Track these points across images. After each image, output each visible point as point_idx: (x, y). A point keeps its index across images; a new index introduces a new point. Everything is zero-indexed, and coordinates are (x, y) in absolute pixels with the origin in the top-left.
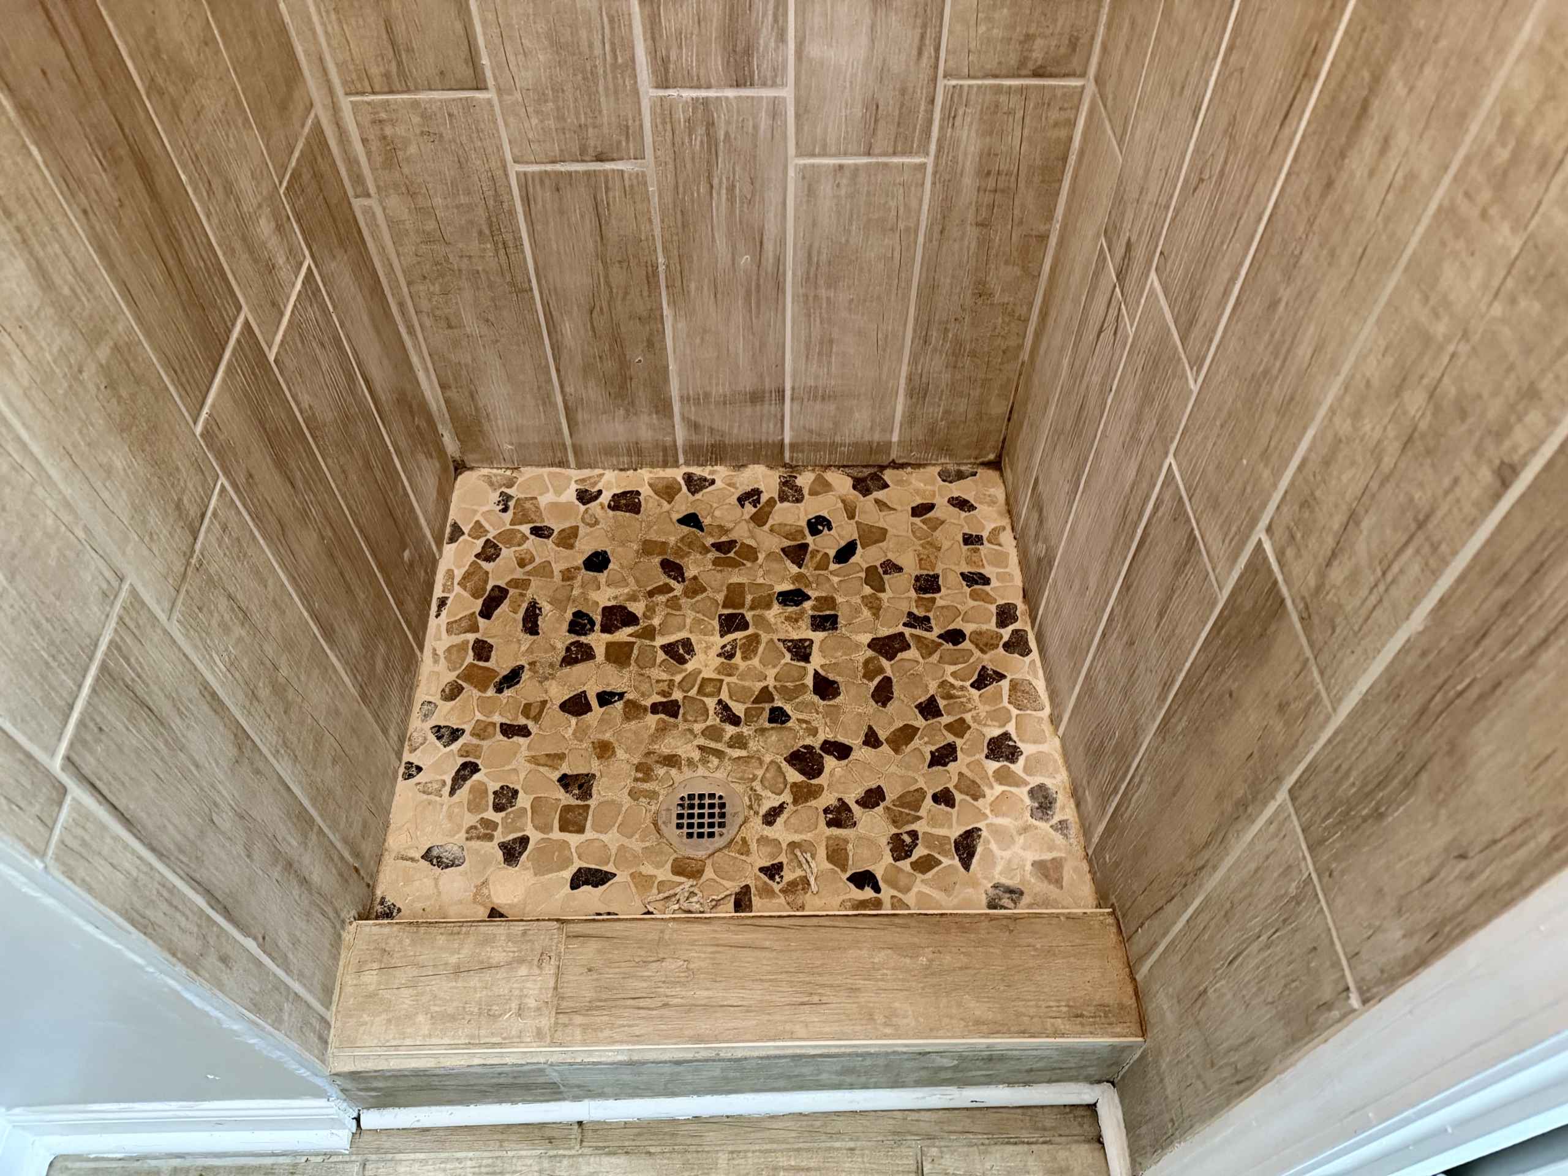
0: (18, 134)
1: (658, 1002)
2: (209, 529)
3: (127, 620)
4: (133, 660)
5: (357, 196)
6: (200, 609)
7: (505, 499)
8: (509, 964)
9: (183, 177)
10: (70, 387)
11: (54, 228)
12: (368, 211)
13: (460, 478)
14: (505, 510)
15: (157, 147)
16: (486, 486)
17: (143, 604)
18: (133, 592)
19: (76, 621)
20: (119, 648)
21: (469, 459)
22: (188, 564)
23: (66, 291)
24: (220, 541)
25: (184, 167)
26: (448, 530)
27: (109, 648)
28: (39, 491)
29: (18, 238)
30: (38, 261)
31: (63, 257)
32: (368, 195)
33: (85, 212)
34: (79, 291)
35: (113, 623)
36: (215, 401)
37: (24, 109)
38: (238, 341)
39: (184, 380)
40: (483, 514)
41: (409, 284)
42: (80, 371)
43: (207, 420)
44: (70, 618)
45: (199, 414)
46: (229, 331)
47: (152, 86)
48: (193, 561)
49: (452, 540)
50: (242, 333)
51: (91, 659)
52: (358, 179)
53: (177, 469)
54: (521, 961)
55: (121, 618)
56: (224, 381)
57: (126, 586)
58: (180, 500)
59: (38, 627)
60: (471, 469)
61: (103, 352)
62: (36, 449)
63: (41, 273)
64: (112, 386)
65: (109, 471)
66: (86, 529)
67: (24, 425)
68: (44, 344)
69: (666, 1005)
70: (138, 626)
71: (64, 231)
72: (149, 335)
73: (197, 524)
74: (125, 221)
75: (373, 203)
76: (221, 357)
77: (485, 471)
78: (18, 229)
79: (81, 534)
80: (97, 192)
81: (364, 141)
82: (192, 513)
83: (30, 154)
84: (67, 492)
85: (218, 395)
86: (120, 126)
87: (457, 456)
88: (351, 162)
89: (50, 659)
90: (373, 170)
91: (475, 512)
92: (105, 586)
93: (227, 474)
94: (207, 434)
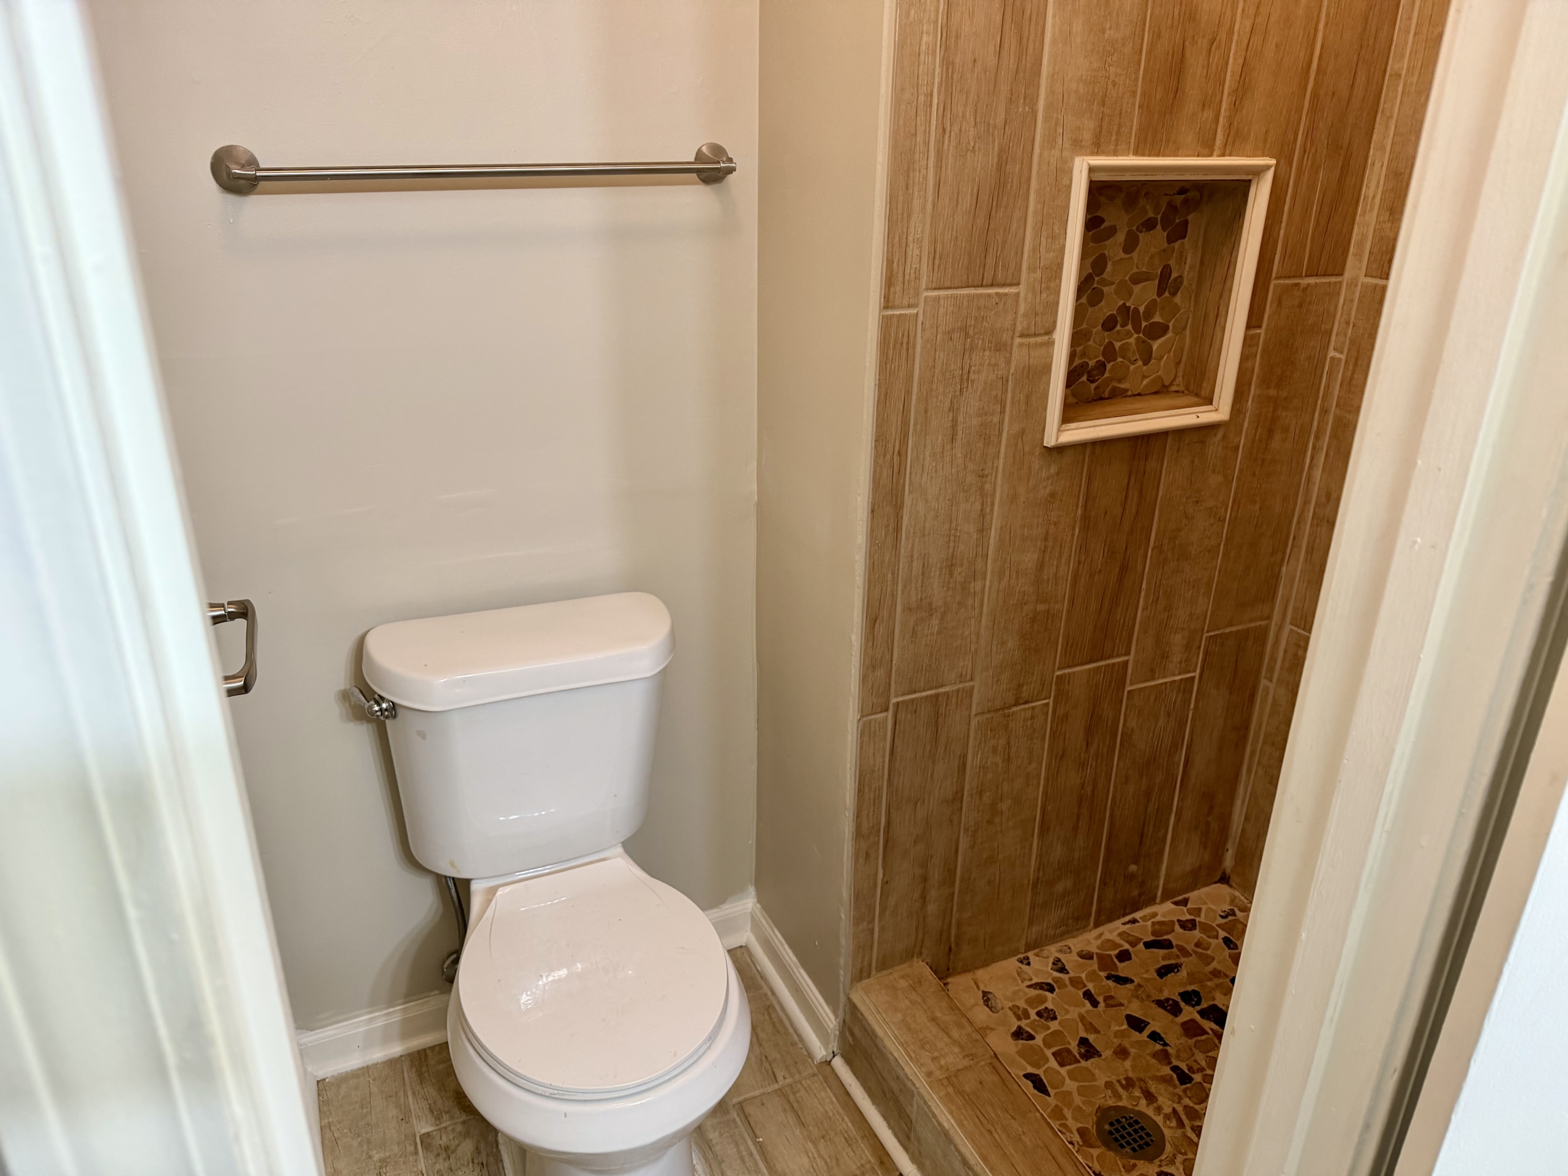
0: (1075, 522)
1: (990, 1127)
2: (1025, 710)
3: (960, 693)
4: (948, 708)
5: (1265, 678)
6: (991, 730)
7: (1232, 913)
8: (955, 1041)
9: (1144, 586)
10: (1016, 604)
11: (1060, 557)
12: (1267, 689)
13: (1219, 885)
14: (1222, 917)
15: (1139, 568)
16: (1228, 900)
17: (971, 696)
18: (972, 688)
19: (944, 670)
20: (948, 698)
21: (1234, 879)
22: (1003, 709)
23: (1046, 577)
24: (1025, 720)
25: (1148, 583)
26: (1180, 898)
27: (945, 693)
28: (973, 621)
29: (1043, 549)
30: (1043, 560)
31: (1055, 567)
32: (1271, 681)
33: (1079, 562)
34: (1050, 581)
35: (955, 688)
36: (1078, 672)
37: (1085, 517)
38: (1113, 664)
39: (1068, 650)
40: (1209, 909)
41: (1264, 743)
42: (1025, 604)
43: (1065, 674)
44: (943, 667)
45: (1064, 668)
46: (1111, 657)
47: (1159, 548)
48: (1007, 711)
49: (1176, 903)
50: (1119, 663)
51: (936, 688)
52: (1271, 670)
53: (1033, 674)
54: (961, 1046)
55: (958, 690)
56: (1090, 670)
57: (971, 683)
58: (1023, 685)
59: (931, 656)
60: (1231, 886)
61: (1041, 607)
62: (985, 609)
63: (1041, 566)
64: (1033, 620)
65: (1003, 643)
66: (976, 650)
67: (988, 599)
68: (1020, 585)
69: (990, 1132)
70: (962, 701)
71: (1063, 560)
72: (1068, 621)
73: (1021, 701)
74: (1096, 578)
75: (1272, 686)
76: (1097, 661)
77: (1237, 894)
78: (1045, 546)
79: (973, 649)
80: (1092, 560)
81: (1285, 651)
82: (1023, 695)
83: (1074, 529)
84: (982, 632)
85: (1081, 671)
86: (1126, 548)
87: (1228, 871)
88: (1273, 659)
89: (924, 669)
90: (1282, 669)
91: (1205, 903)
92: (964, 673)
93: (1056, 702)
94: (1060, 678)
